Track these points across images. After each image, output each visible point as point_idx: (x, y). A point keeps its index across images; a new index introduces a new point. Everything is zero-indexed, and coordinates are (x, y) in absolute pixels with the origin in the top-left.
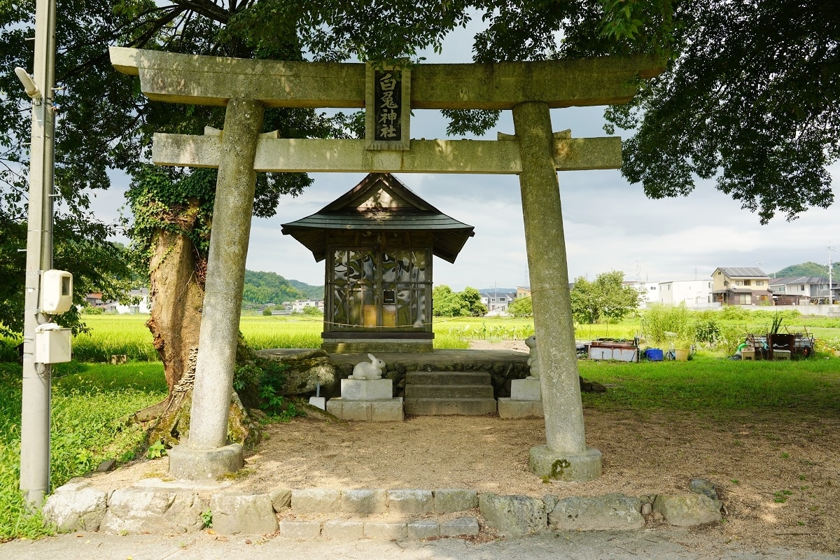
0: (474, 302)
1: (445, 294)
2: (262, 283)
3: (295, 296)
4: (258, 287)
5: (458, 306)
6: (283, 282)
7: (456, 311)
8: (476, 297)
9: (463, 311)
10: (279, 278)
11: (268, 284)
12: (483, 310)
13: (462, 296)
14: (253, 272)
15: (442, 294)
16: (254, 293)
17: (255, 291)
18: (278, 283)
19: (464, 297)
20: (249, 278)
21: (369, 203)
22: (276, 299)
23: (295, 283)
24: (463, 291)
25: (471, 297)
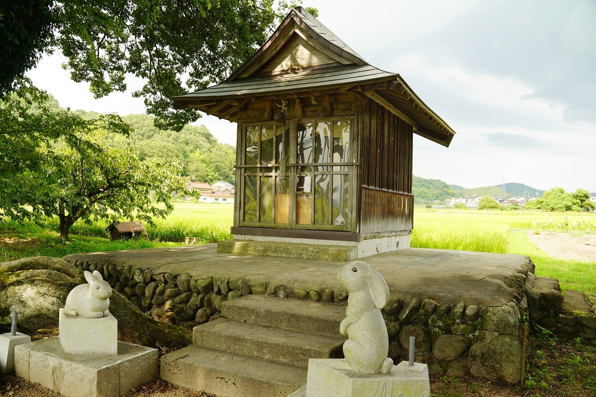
0: (585, 200)
1: (559, 194)
2: (431, 186)
3: (454, 195)
4: (428, 189)
5: (570, 204)
6: (446, 186)
7: (568, 207)
8: (587, 197)
9: (574, 207)
10: (443, 183)
11: (435, 187)
12: (592, 207)
13: (574, 195)
14: (425, 179)
15: (556, 194)
16: (425, 193)
17: (426, 192)
18: (442, 187)
19: (576, 197)
20: (422, 183)
21: (286, 63)
22: (440, 197)
23: (455, 187)
24: (575, 192)
25: (581, 196)
